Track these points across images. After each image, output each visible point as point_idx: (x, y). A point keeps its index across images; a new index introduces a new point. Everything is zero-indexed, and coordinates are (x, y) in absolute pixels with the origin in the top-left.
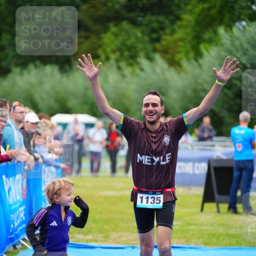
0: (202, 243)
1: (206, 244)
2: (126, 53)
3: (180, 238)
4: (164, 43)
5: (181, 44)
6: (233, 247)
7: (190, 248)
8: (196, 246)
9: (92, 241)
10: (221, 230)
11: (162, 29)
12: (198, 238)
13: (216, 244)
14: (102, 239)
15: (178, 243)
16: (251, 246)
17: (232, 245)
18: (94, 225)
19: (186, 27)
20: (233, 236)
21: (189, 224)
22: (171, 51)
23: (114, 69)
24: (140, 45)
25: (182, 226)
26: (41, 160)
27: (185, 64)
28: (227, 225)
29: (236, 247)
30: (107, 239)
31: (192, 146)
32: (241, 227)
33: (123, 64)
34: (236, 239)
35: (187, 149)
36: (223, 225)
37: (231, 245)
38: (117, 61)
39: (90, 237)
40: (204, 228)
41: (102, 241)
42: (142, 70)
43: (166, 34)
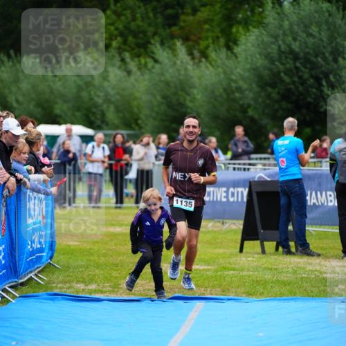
0: (244, 293)
1: (249, 294)
3: (213, 286)
6: (285, 298)
7: (229, 300)
8: (235, 297)
9: (96, 291)
10: (268, 276)
12: (238, 286)
13: (262, 294)
14: (110, 289)
15: (211, 294)
16: (309, 296)
17: (284, 295)
18: (97, 271)
20: (284, 283)
21: (225, 268)
22: (193, 37)
25: (216, 271)
28: (276, 269)
29: (290, 298)
30: (116, 290)
31: (224, 165)
32: (295, 272)
34: (288, 287)
36: (271, 269)
37: (282, 295)
39: (93, 287)
40: (245, 273)
41: (110, 292)
42: (156, 61)
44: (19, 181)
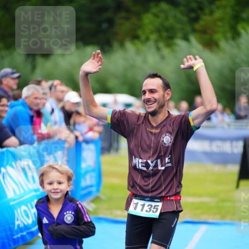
2: (164, 34)
3: (215, 214)
4: (202, 23)
5: (220, 24)
8: (230, 222)
11: (201, 9)
12: (233, 214)
15: (213, 219)
19: (225, 7)
21: (224, 201)
23: (153, 50)
24: (178, 26)
25: (218, 203)
26: (81, 139)
27: (223, 44)
31: (229, 125)
33: (161, 45)
35: (223, 128)
38: (156, 41)
43: (205, 15)
44: (77, 138)
